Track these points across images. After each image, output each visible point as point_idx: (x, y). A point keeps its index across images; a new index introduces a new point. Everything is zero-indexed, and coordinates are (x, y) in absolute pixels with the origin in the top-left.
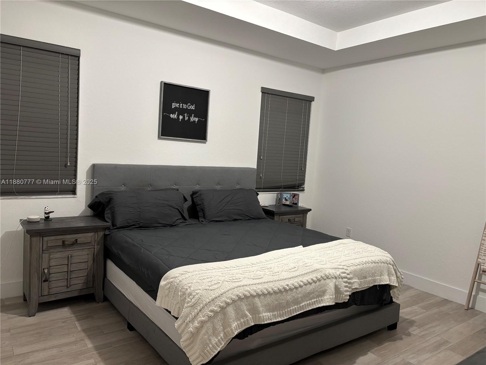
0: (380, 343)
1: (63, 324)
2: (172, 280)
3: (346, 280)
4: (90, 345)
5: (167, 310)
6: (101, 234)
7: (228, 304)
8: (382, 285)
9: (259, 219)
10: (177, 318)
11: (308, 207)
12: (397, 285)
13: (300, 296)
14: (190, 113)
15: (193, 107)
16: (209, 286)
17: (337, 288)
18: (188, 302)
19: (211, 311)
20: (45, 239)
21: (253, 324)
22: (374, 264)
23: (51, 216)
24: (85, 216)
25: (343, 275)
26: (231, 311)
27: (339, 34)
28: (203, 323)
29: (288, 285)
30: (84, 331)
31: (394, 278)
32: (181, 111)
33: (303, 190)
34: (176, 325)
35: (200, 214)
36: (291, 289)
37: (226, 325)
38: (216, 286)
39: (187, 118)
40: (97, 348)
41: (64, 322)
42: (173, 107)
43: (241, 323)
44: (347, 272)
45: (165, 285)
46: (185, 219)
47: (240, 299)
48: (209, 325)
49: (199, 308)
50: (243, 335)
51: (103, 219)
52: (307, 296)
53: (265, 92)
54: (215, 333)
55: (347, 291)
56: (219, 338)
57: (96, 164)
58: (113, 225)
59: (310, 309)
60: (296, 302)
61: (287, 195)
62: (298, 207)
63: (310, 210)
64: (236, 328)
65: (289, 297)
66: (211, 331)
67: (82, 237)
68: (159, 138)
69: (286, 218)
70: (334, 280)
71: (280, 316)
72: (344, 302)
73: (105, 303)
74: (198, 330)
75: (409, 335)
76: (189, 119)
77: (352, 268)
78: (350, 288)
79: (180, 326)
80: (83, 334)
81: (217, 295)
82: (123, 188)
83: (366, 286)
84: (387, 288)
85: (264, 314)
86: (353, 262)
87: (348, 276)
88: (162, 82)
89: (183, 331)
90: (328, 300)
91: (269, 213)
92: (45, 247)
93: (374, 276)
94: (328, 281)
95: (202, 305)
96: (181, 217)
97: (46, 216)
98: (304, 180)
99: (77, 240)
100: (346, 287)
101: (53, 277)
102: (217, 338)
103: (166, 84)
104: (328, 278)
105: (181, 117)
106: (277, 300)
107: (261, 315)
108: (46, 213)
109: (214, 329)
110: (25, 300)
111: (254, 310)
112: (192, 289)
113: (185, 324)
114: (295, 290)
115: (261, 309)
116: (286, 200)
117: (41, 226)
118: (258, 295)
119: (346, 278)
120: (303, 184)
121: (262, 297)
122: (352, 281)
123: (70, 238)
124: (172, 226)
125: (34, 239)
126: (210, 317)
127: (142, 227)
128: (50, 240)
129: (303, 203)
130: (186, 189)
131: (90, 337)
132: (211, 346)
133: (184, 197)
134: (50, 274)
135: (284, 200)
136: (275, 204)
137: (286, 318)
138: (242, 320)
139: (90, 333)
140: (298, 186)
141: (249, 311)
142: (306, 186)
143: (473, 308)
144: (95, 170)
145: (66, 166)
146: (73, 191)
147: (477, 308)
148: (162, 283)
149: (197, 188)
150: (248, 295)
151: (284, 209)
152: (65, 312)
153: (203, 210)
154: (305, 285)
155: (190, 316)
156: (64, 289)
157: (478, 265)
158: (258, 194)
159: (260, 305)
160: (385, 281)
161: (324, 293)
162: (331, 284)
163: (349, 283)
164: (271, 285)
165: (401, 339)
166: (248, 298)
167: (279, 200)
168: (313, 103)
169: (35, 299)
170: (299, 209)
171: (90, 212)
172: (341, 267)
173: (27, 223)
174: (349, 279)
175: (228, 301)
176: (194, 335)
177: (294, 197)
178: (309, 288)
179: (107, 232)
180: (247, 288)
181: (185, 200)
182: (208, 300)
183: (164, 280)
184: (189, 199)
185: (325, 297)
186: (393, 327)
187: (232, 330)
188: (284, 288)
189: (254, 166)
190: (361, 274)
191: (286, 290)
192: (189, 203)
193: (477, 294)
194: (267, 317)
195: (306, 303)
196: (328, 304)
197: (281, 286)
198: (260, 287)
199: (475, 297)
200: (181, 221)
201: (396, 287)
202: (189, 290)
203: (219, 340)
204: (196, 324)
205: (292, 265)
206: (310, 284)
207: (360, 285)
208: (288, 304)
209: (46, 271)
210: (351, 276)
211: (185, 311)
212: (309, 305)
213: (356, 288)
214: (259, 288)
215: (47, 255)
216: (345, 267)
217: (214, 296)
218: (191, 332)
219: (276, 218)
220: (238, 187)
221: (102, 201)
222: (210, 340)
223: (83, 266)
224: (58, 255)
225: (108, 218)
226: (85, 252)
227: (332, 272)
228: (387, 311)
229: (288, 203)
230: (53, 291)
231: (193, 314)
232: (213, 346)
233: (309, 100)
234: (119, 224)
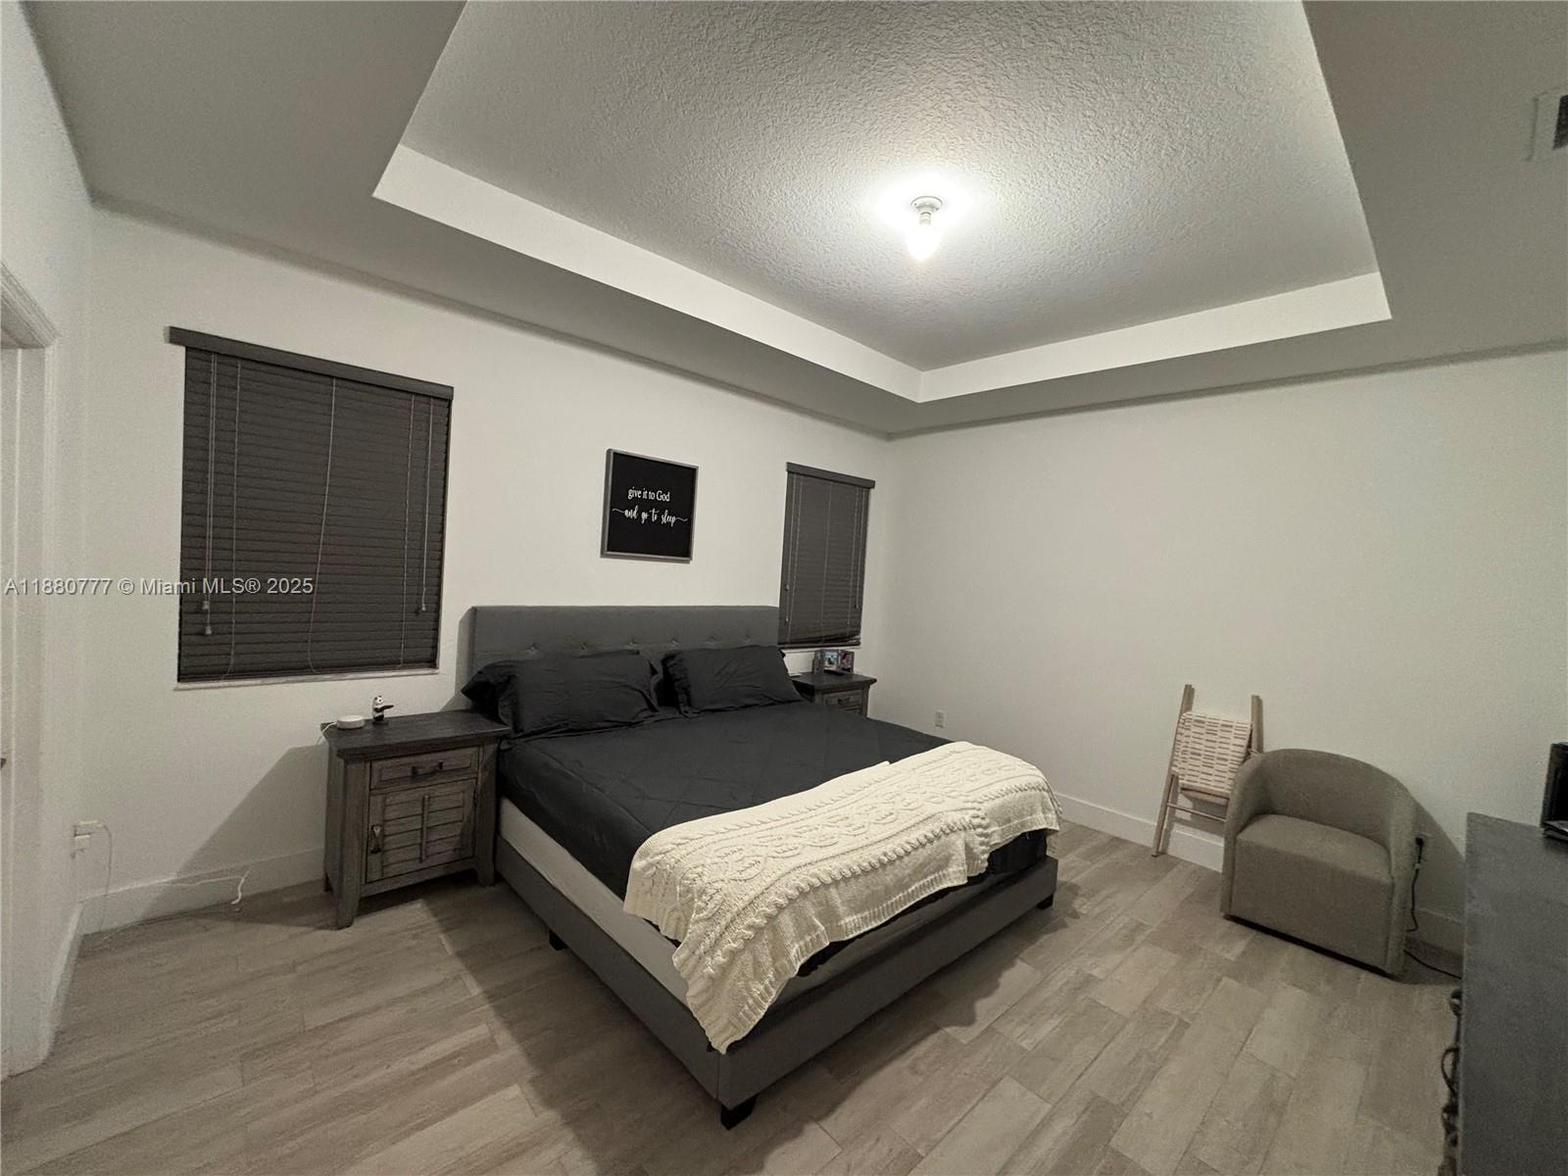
0: (1031, 937)
1: (414, 942)
2: (658, 858)
3: (980, 830)
4: (476, 990)
5: (647, 921)
6: (491, 748)
7: (780, 908)
8: (1036, 831)
9: (789, 702)
10: (677, 943)
11: (872, 676)
12: (1058, 828)
13: (907, 872)
14: (661, 507)
15: (666, 498)
16: (741, 872)
17: (968, 848)
18: (700, 910)
19: (749, 927)
20: (377, 765)
21: (828, 944)
22: (1020, 794)
23: (387, 714)
24: (456, 711)
25: (976, 821)
26: (786, 921)
27: (923, 373)
28: (733, 955)
29: (885, 854)
30: (460, 955)
31: (1052, 816)
32: (645, 505)
33: (858, 644)
34: (676, 960)
35: (682, 697)
36: (891, 862)
37: (779, 952)
38: (752, 872)
39: (654, 518)
40: (491, 996)
41: (415, 937)
42: (630, 497)
43: (806, 945)
44: (981, 814)
45: (644, 869)
46: (651, 707)
47: (803, 894)
48: (747, 957)
49: (723, 923)
50: (806, 969)
51: (500, 722)
52: (920, 871)
53: (793, 470)
54: (759, 976)
55: (983, 852)
56: (767, 982)
57: (482, 608)
58: (516, 729)
59: (925, 895)
60: (901, 885)
61: (832, 654)
62: (852, 676)
63: (875, 681)
64: (796, 955)
65: (889, 878)
66: (749, 970)
67: (451, 759)
68: (603, 554)
69: (834, 698)
70: (963, 834)
71: (875, 917)
72: (980, 874)
73: (497, 888)
74: (724, 970)
75: (1075, 915)
76: (659, 519)
77: (987, 806)
78: (987, 844)
79: (684, 963)
80: (457, 965)
81: (759, 890)
82: (533, 653)
83: (1011, 836)
84: (1039, 838)
85: (847, 920)
86: (986, 791)
87: (984, 822)
88: (609, 451)
89: (692, 973)
90: (955, 875)
91: (805, 689)
92: (375, 780)
93: (1022, 816)
94: (953, 837)
95: (729, 916)
96: (645, 706)
97: (377, 715)
98: (859, 626)
99: (441, 764)
100: (982, 844)
101: (391, 842)
102: (761, 981)
103: (616, 454)
104: (952, 831)
105: (644, 516)
106: (868, 887)
107: (842, 922)
108: (376, 710)
109: (757, 964)
110: (328, 888)
111: (829, 915)
112: (705, 879)
113: (696, 957)
114: (897, 862)
115: (842, 909)
116: (831, 663)
117: (366, 740)
118: (836, 882)
119: (980, 826)
120: (858, 632)
121: (842, 884)
122: (989, 831)
123: (428, 761)
124: (630, 725)
125: (353, 767)
126: (747, 941)
127: (576, 729)
128: (385, 768)
129: (861, 668)
130: (654, 649)
131: (475, 971)
132: (751, 1001)
133: (652, 667)
134: (385, 836)
135: (827, 663)
136: (810, 670)
137: (884, 921)
138: (808, 938)
139: (476, 959)
140: (848, 635)
141: (819, 916)
142: (863, 636)
143: (1163, 853)
144: (478, 619)
145: (417, 612)
146: (432, 662)
147: (1172, 851)
148: (637, 864)
149: (673, 646)
150: (817, 883)
151: (827, 681)
152: (415, 913)
153: (687, 691)
154: (915, 849)
155: (707, 941)
156: (417, 866)
157: (1173, 779)
158: (784, 655)
159: (838, 902)
160: (1040, 821)
161: (946, 861)
162: (958, 842)
163: (986, 836)
164: (855, 856)
165: (1064, 926)
166: (815, 891)
167: (818, 663)
168: (872, 491)
169: (352, 888)
170: (854, 679)
171: (464, 702)
172: (969, 805)
173: (337, 732)
174: (985, 828)
175: (781, 901)
176: (716, 982)
177: (844, 657)
178: (923, 854)
179: (504, 746)
180: (813, 870)
181: (654, 672)
182: (741, 904)
183: (641, 858)
184: (659, 668)
185: (950, 870)
186: (1047, 903)
187: (790, 961)
188: (880, 861)
189: (778, 606)
190: (1002, 816)
191: (883, 865)
192: (660, 675)
193: (1171, 826)
194: (852, 924)
195: (917, 885)
196: (956, 883)
197: (874, 857)
198: (835, 863)
199: (1168, 832)
200: (645, 714)
201: (1055, 831)
202: (699, 882)
203: (766, 988)
204: (720, 959)
205: (885, 809)
206: (923, 845)
207: (1001, 836)
208: (888, 892)
209: (377, 831)
210: (987, 820)
211: (694, 930)
212: (923, 888)
213: (996, 844)
214: (836, 867)
215: (380, 798)
216: (976, 805)
217: (752, 894)
218: (710, 977)
219: (817, 698)
220: (747, 642)
221: (492, 680)
222: (749, 989)
223: (453, 816)
224: (403, 797)
225: (506, 716)
226: (455, 789)
227: (955, 818)
228: (1039, 875)
229: (833, 668)
230: (392, 871)
231: (712, 935)
232: (754, 1001)
233: (868, 485)
234: (527, 727)
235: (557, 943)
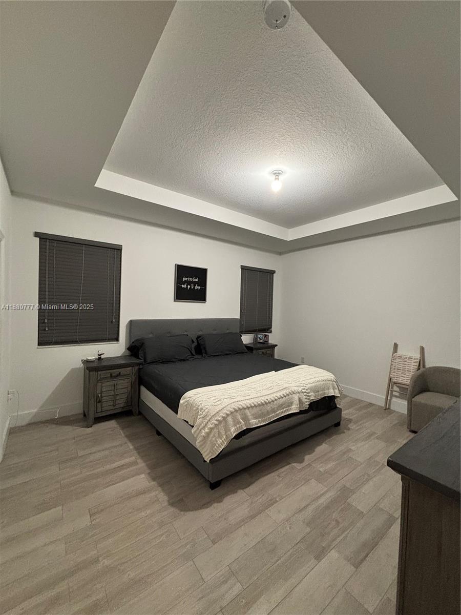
0: (330, 436)
1: (112, 432)
2: (188, 399)
3: (305, 394)
4: (131, 447)
5: (185, 421)
6: (137, 367)
7: (228, 415)
8: (330, 396)
9: (243, 353)
10: (193, 427)
11: (275, 343)
12: (339, 396)
13: (276, 406)
14: (195, 283)
15: (197, 280)
16: (214, 403)
17: (300, 400)
18: (201, 415)
19: (217, 420)
20: (99, 373)
21: (245, 428)
22: (323, 382)
23: (103, 356)
24: (126, 356)
25: (303, 391)
26: (230, 419)
27: (290, 230)
28: (211, 429)
29: (267, 400)
30: (127, 436)
31: (337, 391)
32: (189, 283)
33: (271, 332)
34: (193, 431)
35: (203, 351)
36: (269, 402)
37: (227, 430)
38: (219, 403)
39: (192, 287)
40: (136, 449)
41: (111, 431)
42: (184, 280)
43: (237, 428)
44: (306, 388)
45: (184, 403)
46: (192, 355)
47: (236, 411)
48: (216, 430)
49: (208, 419)
50: (239, 436)
51: (138, 358)
52: (281, 406)
53: (243, 268)
54: (220, 436)
55: (307, 402)
56: (223, 439)
57: (134, 320)
58: (145, 361)
59: (283, 415)
60: (273, 411)
61: (260, 336)
62: (268, 344)
63: (277, 345)
64: (234, 432)
65: (268, 408)
66: (217, 435)
67: (123, 371)
68: (175, 301)
69: (260, 352)
70: (298, 394)
71: (263, 421)
72: (305, 410)
73: (139, 416)
74: (208, 434)
75: (349, 429)
76: (194, 288)
77: (309, 386)
78: (308, 399)
79: (195, 432)
80: (126, 440)
81: (220, 409)
82: (151, 336)
83: (319, 397)
84: (333, 398)
85: (252, 421)
86: (309, 381)
87: (307, 391)
88: (176, 264)
89: (197, 436)
90: (294, 409)
91: (249, 349)
92: (99, 378)
93: (324, 390)
94: (294, 395)
95: (210, 416)
96: (190, 354)
97: (99, 357)
98: (271, 325)
99: (120, 373)
100: (306, 399)
101: (104, 399)
102: (221, 439)
103: (178, 265)
104: (294, 393)
105: (189, 287)
106: (261, 411)
107: (251, 421)
108: (99, 355)
109: (219, 433)
110: (85, 415)
111: (245, 419)
112: (202, 405)
113: (199, 430)
114: (272, 403)
115: (250, 417)
116: (260, 339)
117: (95, 365)
118: (248, 408)
119: (305, 392)
120: (271, 328)
121: (251, 409)
122: (310, 394)
123: (116, 371)
124: (184, 360)
125: (91, 373)
126: (216, 425)
127: (166, 361)
128: (102, 374)
129: (272, 340)
130: (193, 335)
131: (130, 441)
132: (217, 445)
133: (192, 340)
134: (102, 397)
135: (259, 339)
136: (252, 342)
137: (267, 423)
138: (238, 426)
139: (131, 438)
140: (268, 329)
141: (242, 418)
142: (273, 329)
143: (389, 409)
144: (132, 323)
145: (112, 322)
146: (117, 339)
147: (392, 408)
148: (182, 402)
149: (200, 333)
150: (241, 408)
151: (259, 345)
152: (112, 424)
153: (205, 348)
154: (279, 399)
155: (203, 425)
156: (112, 408)
157: (390, 379)
158: (241, 336)
159: (249, 414)
160: (331, 393)
161: (292, 404)
162: (296, 397)
163: (308, 396)
164: (256, 400)
165: (344, 433)
166: (241, 410)
167: (255, 339)
168: (275, 274)
169: (92, 416)
170: (269, 345)
171: (128, 353)
172: (302, 385)
173: (86, 362)
174: (308, 393)
175: (228, 412)
176: (205, 438)
177: (265, 337)
178: (282, 401)
179: (141, 367)
180: (240, 403)
181: (193, 342)
182: (214, 413)
183: (183, 400)
184: (195, 340)
185: (293, 407)
186: (338, 424)
187: (231, 433)
188: (265, 402)
189: (239, 318)
190: (315, 390)
191: (266, 403)
192: (196, 344)
193: (391, 398)
194: (254, 423)
195: (280, 411)
196: (295, 412)
197: (263, 400)
198: (249, 401)
199: (390, 400)
200: (190, 356)
201: (339, 397)
202: (201, 406)
203: (223, 441)
204: (207, 430)
205: (269, 385)
206: (282, 398)
207: (315, 397)
208: (268, 413)
209: (99, 395)
210: (309, 391)
211: (198, 421)
212: (282, 412)
213: (312, 400)
214: (248, 403)
215: (100, 384)
216: (304, 385)
217: (218, 410)
218: (203, 436)
219: (254, 352)
220: (228, 331)
221: (137, 345)
222: (217, 441)
223: (125, 391)
224: (108, 384)
225: (141, 356)
226: (126, 381)
227: (296, 389)
228: (334, 413)
229: (261, 341)
230: (104, 409)
231: (204, 423)
232: (219, 445)
233: (273, 272)
234: (148, 361)
235: (159, 433)
